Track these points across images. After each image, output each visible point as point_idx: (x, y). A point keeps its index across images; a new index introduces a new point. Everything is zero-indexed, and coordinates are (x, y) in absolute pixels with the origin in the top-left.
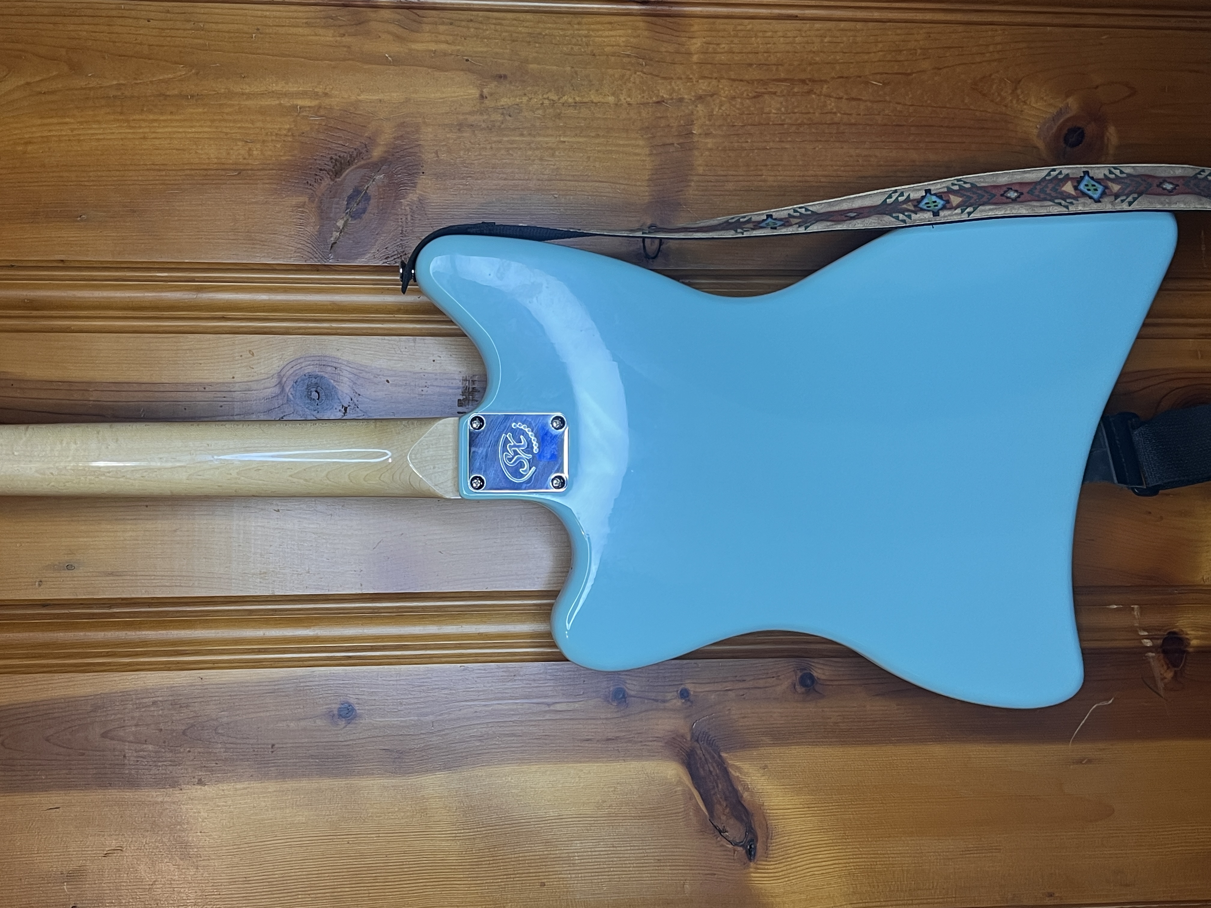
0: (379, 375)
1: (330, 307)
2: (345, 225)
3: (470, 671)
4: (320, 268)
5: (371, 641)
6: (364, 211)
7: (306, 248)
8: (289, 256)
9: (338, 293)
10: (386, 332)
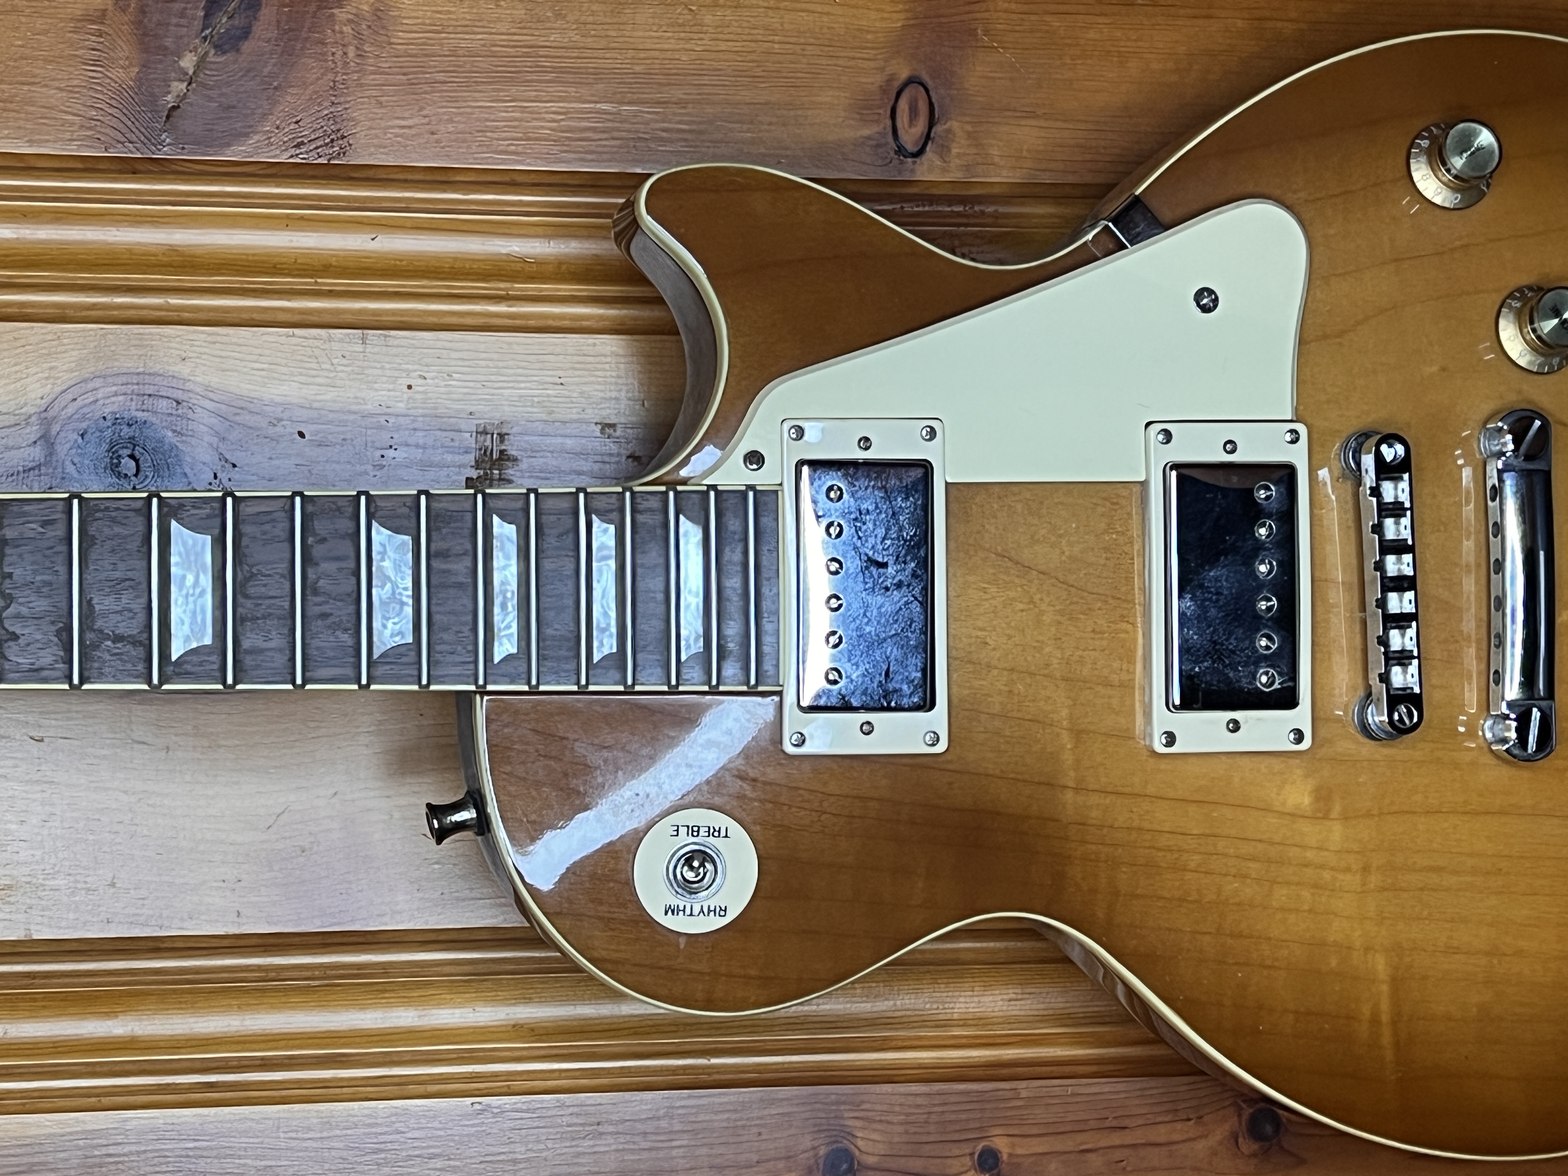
0: (280, 420)
1: (165, 259)
2: (198, 67)
3: (495, 1115)
4: (139, 166)
5: (262, 1046)
6: (246, 33)
7: (106, 119)
8: (68, 136)
9: (185, 226)
10: (297, 318)
